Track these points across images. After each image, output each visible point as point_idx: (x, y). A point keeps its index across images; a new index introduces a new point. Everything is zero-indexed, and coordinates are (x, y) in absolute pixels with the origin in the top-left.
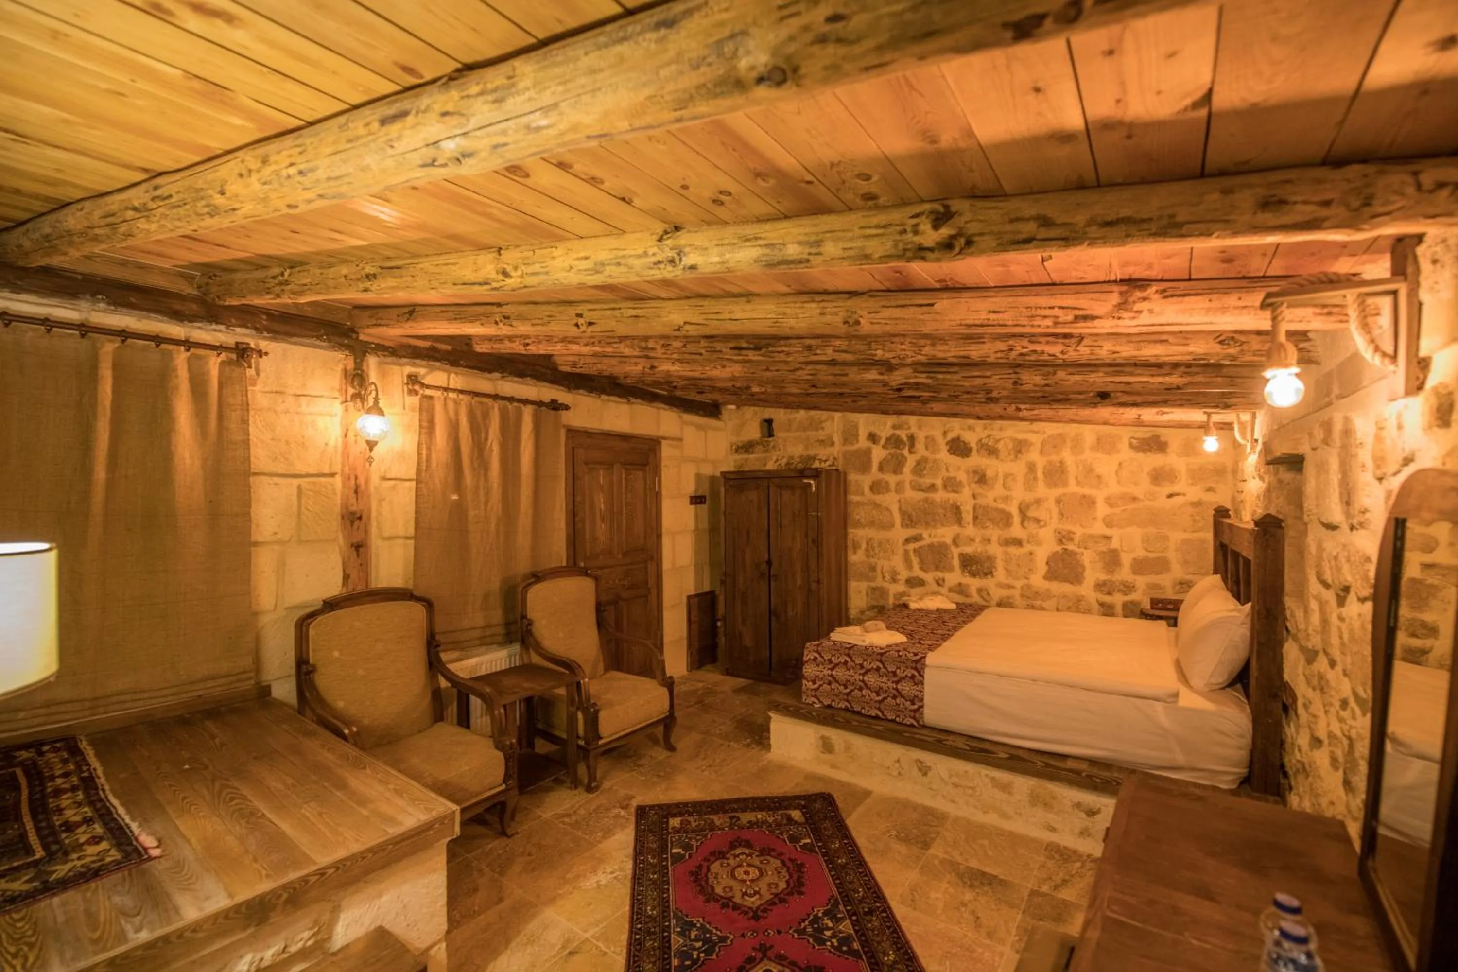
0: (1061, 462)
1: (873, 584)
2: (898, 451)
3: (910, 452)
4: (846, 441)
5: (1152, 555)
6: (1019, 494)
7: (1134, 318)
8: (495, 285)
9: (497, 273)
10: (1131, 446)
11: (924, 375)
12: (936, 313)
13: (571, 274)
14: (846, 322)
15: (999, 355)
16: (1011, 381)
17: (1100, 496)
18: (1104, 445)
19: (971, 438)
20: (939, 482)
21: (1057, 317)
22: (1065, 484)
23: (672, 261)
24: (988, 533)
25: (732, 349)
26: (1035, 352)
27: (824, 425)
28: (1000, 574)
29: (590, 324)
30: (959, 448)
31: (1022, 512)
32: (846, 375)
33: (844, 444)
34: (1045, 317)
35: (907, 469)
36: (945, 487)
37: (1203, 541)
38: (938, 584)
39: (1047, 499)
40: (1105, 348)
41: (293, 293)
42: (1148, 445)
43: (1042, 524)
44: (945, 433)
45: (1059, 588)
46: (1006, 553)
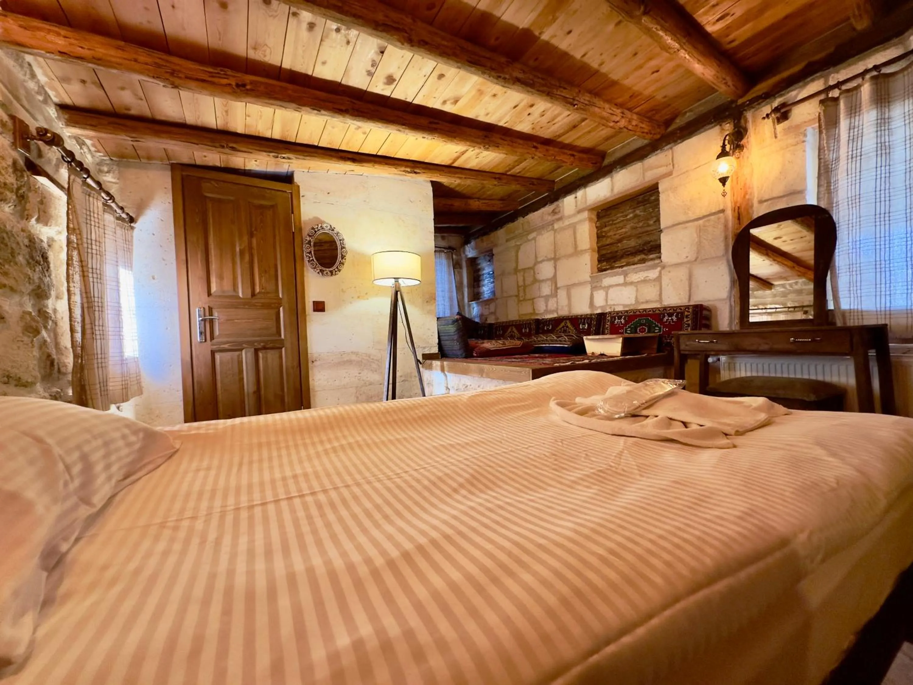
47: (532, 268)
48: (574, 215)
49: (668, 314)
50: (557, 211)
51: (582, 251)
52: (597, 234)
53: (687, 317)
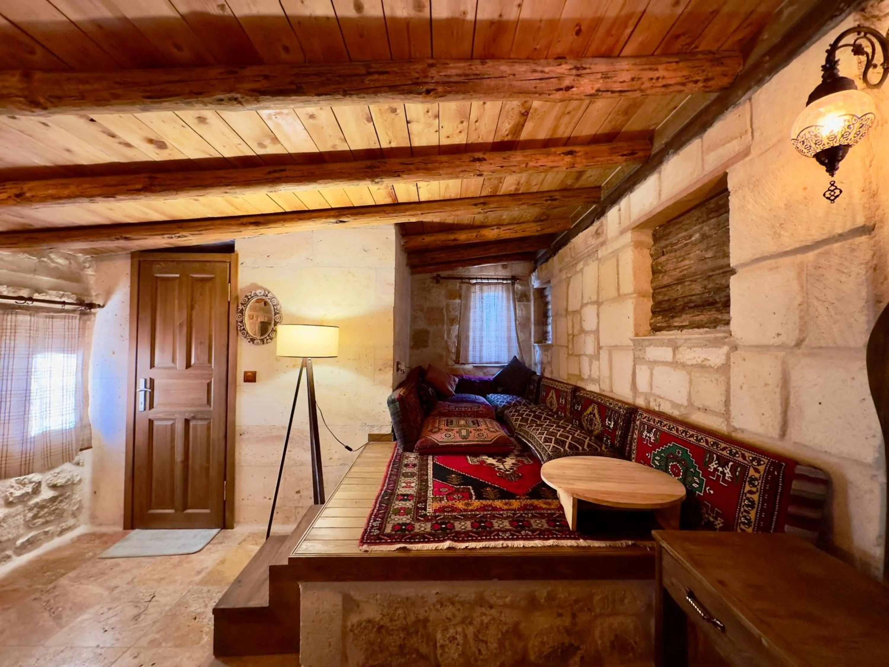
47: (578, 312)
48: (617, 238)
49: (718, 458)
50: (600, 231)
51: (625, 295)
52: (652, 266)
53: (752, 480)
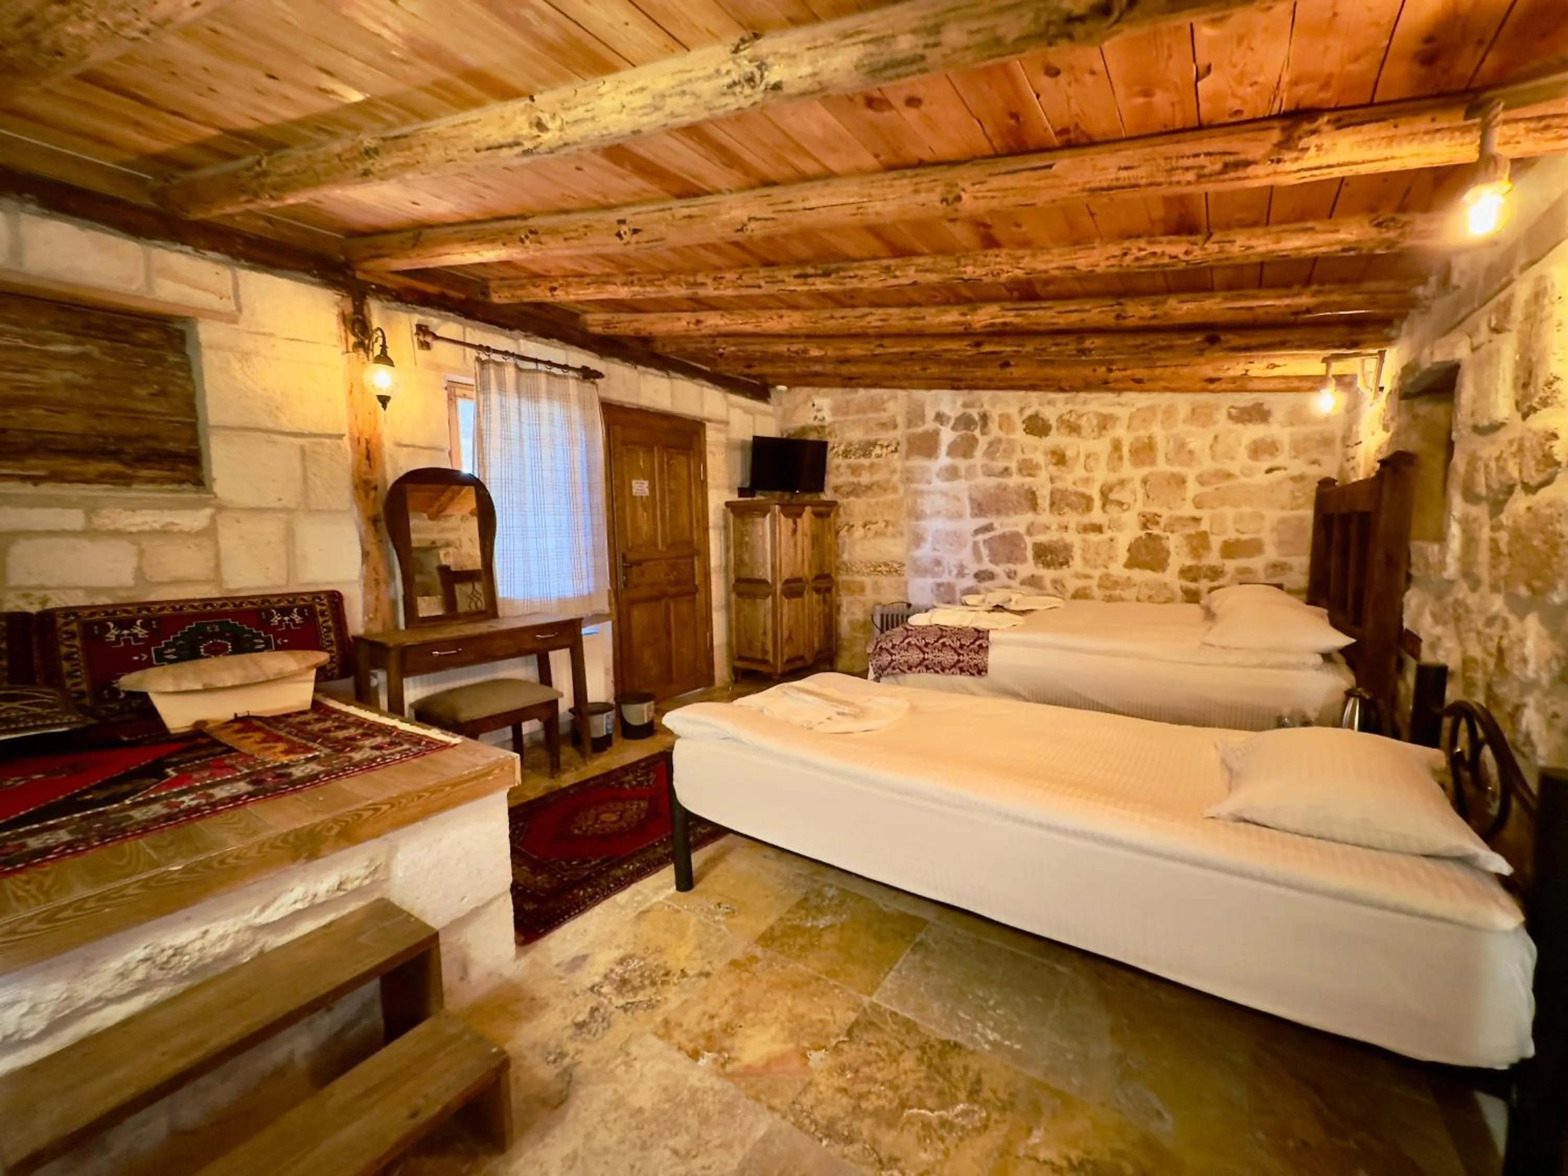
0: (1150, 437)
1: (939, 580)
2: (969, 433)
3: (983, 433)
4: (910, 423)
5: (1244, 537)
6: (1102, 475)
7: (1297, 159)
8: (528, 145)
9: (531, 127)
10: (1230, 416)
11: (1013, 313)
12: (1056, 176)
13: (623, 116)
14: (944, 200)
15: (1112, 261)
16: (1113, 314)
17: (1191, 475)
18: (1199, 416)
19: (1051, 414)
20: (1013, 466)
21: (1202, 167)
22: (1153, 462)
23: (750, 80)
24: (1064, 520)
25: (796, 277)
26: (1154, 254)
27: (886, 405)
28: (1077, 564)
29: (635, 231)
30: (1036, 426)
31: (1104, 494)
32: (924, 318)
33: (909, 427)
34: (1187, 169)
35: (979, 453)
36: (1020, 470)
37: (1301, 520)
38: (1009, 577)
39: (1132, 479)
40: (1238, 243)
41: (275, 189)
42: (1249, 414)
43: (1125, 507)
44: (1021, 410)
45: (1140, 575)
46: (1085, 541)
49: (278, 610)
53: (322, 613)
